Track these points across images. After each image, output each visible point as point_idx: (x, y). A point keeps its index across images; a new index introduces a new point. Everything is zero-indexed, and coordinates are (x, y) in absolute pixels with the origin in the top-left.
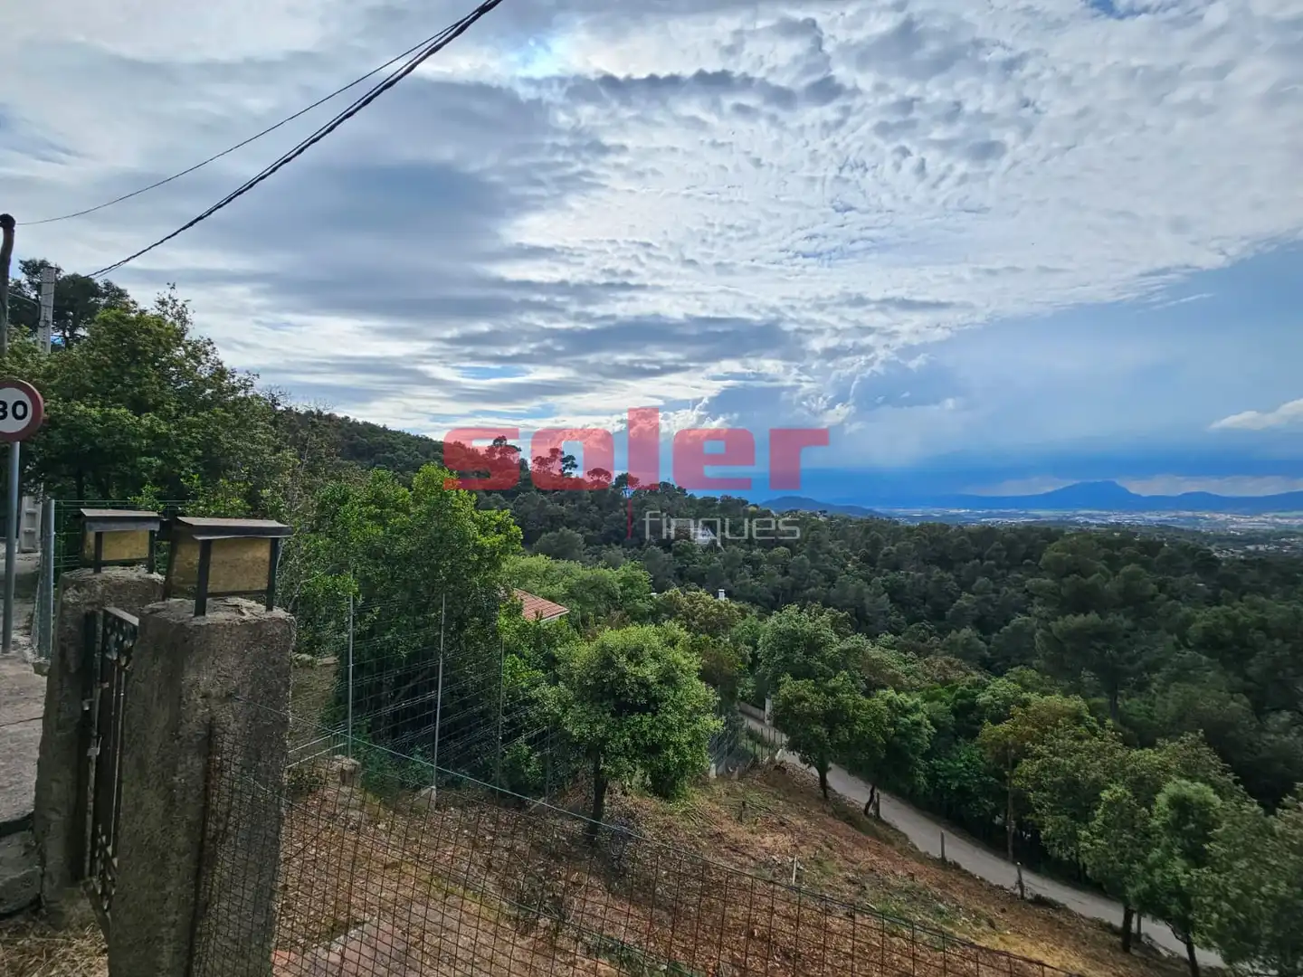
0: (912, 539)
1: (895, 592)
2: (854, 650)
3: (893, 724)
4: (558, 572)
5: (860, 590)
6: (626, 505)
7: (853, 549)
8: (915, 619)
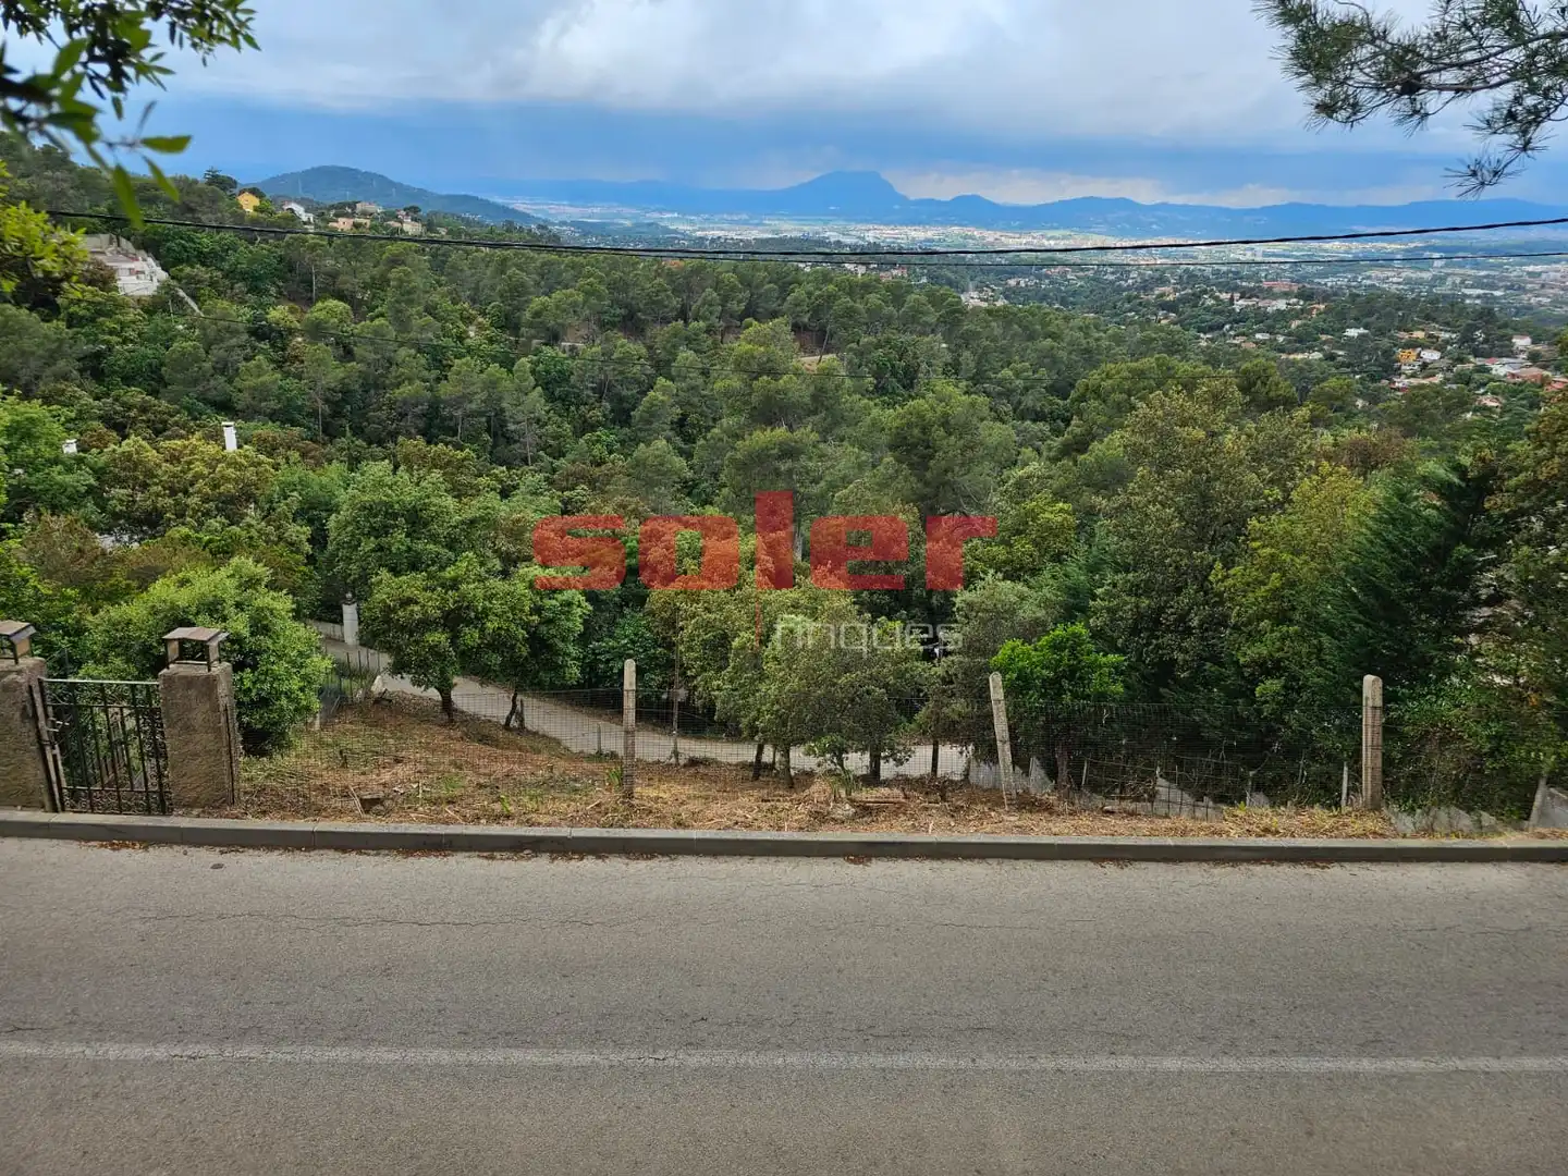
0: (581, 282)
1: (553, 385)
2: (482, 518)
3: (537, 610)
5: (492, 384)
7: (474, 301)
8: (585, 427)
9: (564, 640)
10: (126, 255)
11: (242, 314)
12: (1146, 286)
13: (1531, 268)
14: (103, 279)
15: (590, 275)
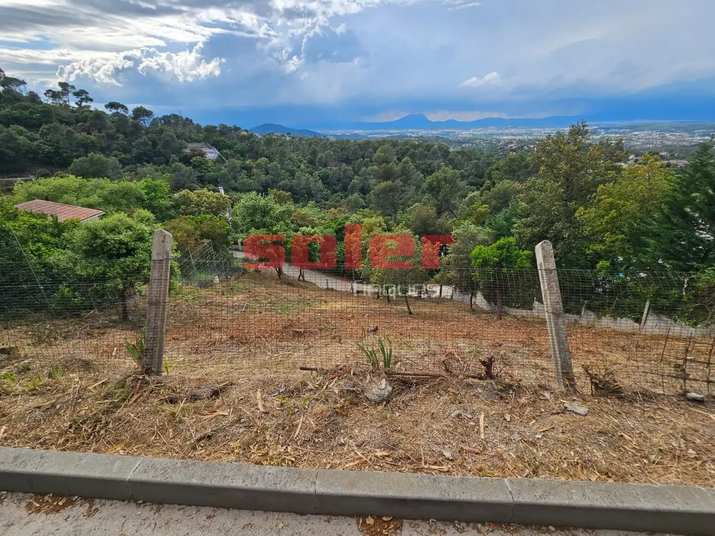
0: (332, 148)
1: (325, 179)
2: (287, 211)
4: (91, 187)
5: (307, 180)
6: (147, 133)
7: (303, 156)
8: (335, 192)
9: (314, 251)
10: (209, 147)
11: (238, 163)
12: (506, 144)
13: (635, 133)
14: (202, 155)
15: (335, 146)
